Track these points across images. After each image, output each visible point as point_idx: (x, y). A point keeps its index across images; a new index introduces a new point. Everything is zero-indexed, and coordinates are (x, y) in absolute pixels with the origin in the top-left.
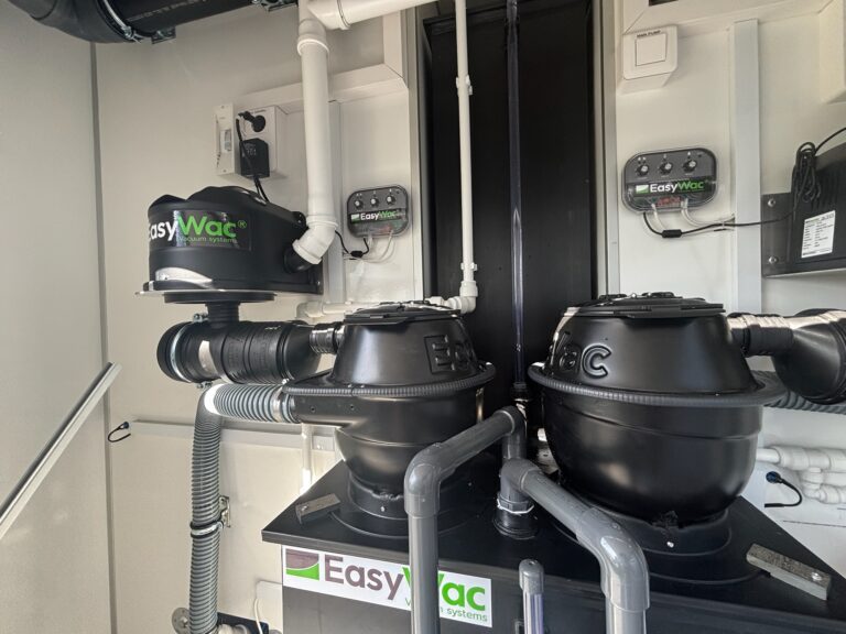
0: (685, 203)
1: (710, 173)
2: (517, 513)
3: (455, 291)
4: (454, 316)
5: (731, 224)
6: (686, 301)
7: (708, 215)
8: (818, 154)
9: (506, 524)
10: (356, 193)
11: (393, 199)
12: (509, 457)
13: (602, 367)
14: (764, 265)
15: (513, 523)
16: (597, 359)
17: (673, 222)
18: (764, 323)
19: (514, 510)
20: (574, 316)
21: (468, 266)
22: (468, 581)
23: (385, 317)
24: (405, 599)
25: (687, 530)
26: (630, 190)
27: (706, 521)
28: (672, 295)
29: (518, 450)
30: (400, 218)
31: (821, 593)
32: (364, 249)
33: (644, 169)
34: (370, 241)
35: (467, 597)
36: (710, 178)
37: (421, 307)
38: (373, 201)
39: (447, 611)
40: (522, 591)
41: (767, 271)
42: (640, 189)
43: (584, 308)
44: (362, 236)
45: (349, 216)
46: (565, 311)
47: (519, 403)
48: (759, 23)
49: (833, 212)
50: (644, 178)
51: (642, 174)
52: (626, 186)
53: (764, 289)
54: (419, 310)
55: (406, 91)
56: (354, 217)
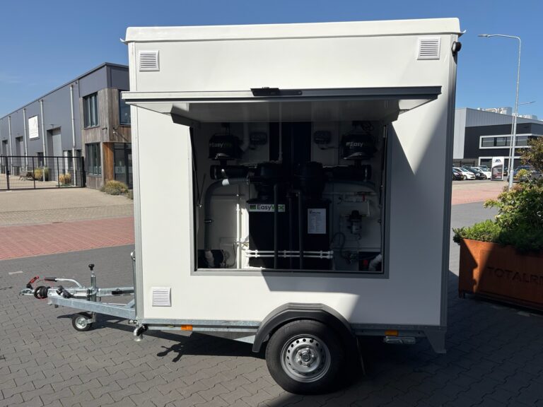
0: (325, 143)
3: (277, 159)
7: (330, 146)
21: (280, 153)
22: (281, 205)
24: (272, 210)
32: (255, 148)
35: (281, 208)
39: (279, 211)
44: (255, 144)
50: (317, 137)
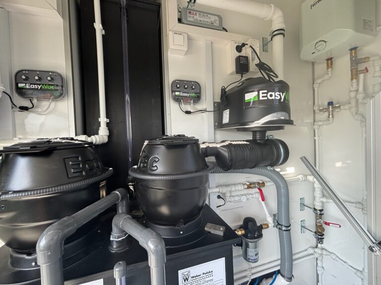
0: (192, 101)
1: (199, 92)
2: (119, 239)
3: (95, 132)
4: (86, 146)
5: (205, 111)
6: (189, 138)
7: (199, 107)
8: (226, 90)
9: (115, 246)
10: (23, 70)
11: (52, 79)
12: (120, 212)
13: (156, 166)
14: (215, 126)
15: (118, 245)
16: (154, 163)
17: (189, 108)
18: (211, 145)
19: (118, 238)
20: (147, 144)
21: (103, 119)
23: (31, 147)
25: (187, 225)
26: (174, 93)
27: (194, 219)
28: (184, 136)
29: (124, 208)
30: (57, 90)
31: (221, 234)
32: (30, 105)
33: (178, 86)
34: (35, 101)
36: (199, 93)
37: (64, 141)
38: (37, 78)
40: (115, 279)
41: (216, 127)
42: (177, 93)
43: (151, 141)
44: (28, 98)
45: (17, 84)
46: (144, 142)
47: (130, 185)
48: (212, 43)
49: (228, 110)
50: (179, 90)
51: (178, 88)
52: (173, 91)
53: (215, 134)
54: (62, 143)
55: (61, 20)
56: (20, 85)
